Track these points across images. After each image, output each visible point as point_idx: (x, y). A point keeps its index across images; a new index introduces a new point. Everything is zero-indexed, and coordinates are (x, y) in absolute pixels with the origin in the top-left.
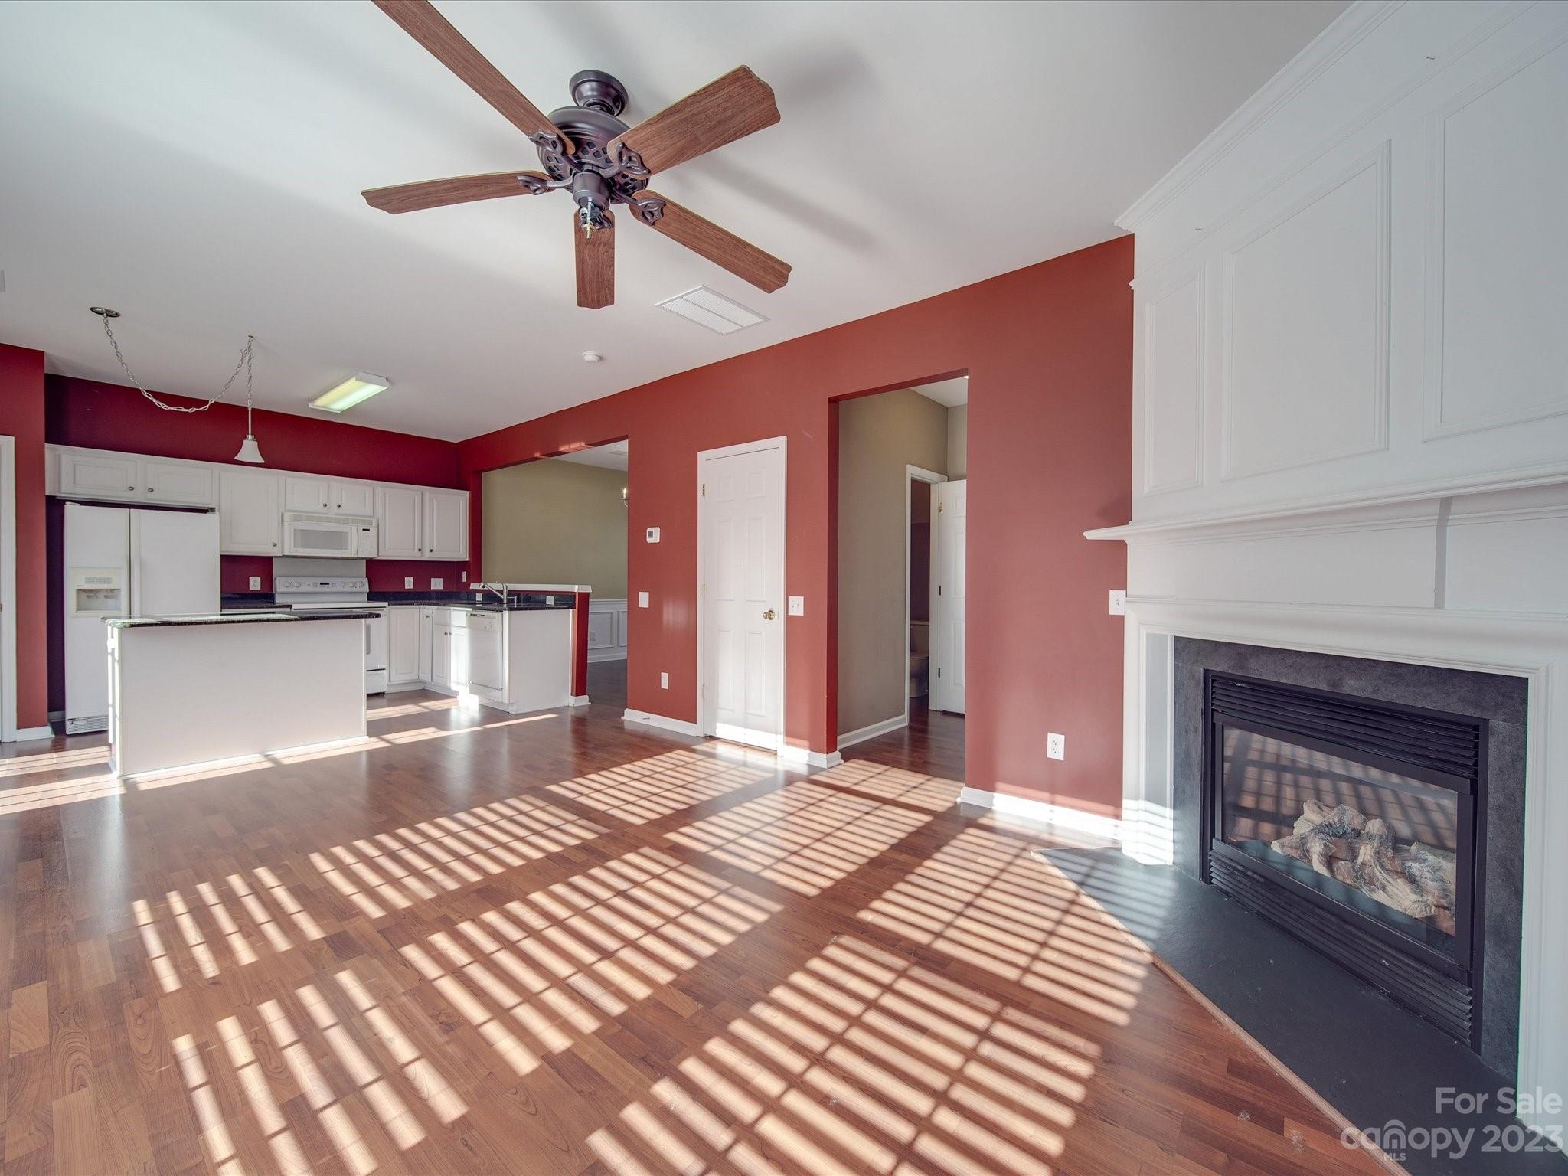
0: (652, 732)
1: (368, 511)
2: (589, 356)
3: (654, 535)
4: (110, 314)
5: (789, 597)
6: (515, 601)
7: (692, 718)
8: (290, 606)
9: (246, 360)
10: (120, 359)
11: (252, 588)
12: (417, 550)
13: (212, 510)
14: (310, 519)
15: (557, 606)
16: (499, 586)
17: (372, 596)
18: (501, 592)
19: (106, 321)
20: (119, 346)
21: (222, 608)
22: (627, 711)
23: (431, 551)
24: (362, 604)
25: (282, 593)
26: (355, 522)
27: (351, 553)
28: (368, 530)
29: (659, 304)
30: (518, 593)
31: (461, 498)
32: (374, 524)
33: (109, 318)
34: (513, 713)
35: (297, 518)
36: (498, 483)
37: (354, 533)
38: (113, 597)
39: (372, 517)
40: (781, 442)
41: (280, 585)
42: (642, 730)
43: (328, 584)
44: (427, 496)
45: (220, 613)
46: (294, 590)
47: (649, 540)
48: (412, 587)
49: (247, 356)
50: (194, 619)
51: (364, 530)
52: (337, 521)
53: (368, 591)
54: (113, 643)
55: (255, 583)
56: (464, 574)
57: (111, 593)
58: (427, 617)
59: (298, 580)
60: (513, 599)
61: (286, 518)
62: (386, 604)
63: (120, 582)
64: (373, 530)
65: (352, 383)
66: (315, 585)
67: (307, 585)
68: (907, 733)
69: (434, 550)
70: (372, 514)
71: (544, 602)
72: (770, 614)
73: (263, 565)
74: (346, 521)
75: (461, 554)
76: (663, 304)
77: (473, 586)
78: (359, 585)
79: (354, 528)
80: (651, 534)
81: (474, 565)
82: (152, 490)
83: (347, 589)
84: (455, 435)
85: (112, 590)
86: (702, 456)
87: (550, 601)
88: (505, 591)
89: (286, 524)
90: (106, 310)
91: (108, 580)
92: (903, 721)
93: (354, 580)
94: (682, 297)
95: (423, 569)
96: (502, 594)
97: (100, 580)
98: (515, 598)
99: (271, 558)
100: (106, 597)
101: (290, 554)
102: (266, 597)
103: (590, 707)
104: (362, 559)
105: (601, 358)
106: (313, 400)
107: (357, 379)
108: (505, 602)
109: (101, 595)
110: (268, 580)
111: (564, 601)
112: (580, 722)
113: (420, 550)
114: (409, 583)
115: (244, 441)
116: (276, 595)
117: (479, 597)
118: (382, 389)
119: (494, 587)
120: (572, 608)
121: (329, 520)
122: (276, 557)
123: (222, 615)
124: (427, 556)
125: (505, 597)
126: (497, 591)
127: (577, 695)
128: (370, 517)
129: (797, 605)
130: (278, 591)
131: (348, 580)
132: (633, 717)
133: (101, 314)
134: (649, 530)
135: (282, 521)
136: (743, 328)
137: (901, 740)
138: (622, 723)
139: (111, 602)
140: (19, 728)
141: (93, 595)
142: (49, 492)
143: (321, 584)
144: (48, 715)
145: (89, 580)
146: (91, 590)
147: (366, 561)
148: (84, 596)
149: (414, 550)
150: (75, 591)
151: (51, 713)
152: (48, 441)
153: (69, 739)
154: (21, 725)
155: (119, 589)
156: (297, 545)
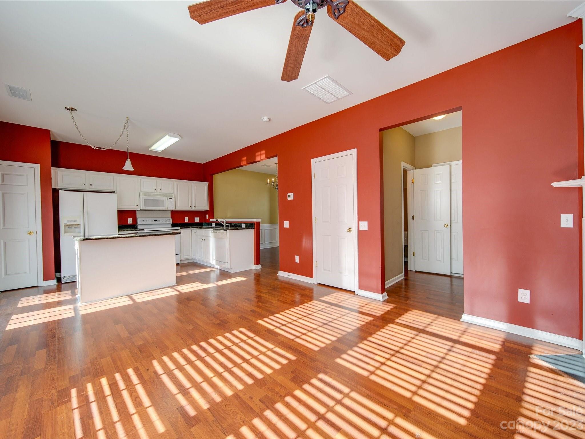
0: (291, 281)
1: (171, 191)
2: (265, 119)
3: (291, 196)
4: (73, 110)
5: (360, 222)
6: (229, 226)
7: (311, 275)
8: (144, 230)
9: (126, 127)
10: (77, 128)
11: (129, 223)
12: (190, 206)
13: (114, 192)
14: (150, 195)
15: (247, 228)
16: (222, 220)
17: (173, 225)
18: (223, 222)
19: (71, 113)
20: (76, 123)
21: (118, 231)
22: (280, 272)
23: (195, 207)
24: (169, 228)
25: (140, 225)
26: (167, 196)
27: (165, 208)
28: (172, 199)
29: (304, 88)
30: (230, 223)
31: (205, 186)
32: (174, 196)
33: (72, 112)
34: (232, 273)
35: (146, 195)
36: (219, 178)
37: (166, 200)
38: (78, 228)
39: (173, 193)
40: (354, 151)
41: (139, 221)
42: (288, 280)
43: (157, 221)
44: (193, 185)
45: (117, 234)
46: (145, 223)
47: (289, 199)
48: (188, 221)
49: (126, 126)
50: (108, 237)
51: (170, 199)
52: (160, 195)
53: (172, 223)
54: (77, 247)
55: (130, 221)
56: (207, 215)
57: (77, 226)
58: (195, 233)
59: (146, 219)
60: (228, 225)
61: (141, 195)
62: (179, 228)
63: (80, 222)
64: (173, 199)
65: (167, 137)
66: (152, 221)
67: (149, 221)
68: (404, 281)
69: (196, 206)
70: (172, 193)
71: (241, 226)
72: (350, 230)
73: (133, 214)
74: (163, 196)
75: (205, 207)
76: (306, 88)
77: (211, 220)
78: (168, 221)
79: (166, 198)
80: (289, 196)
81: (211, 212)
82: (92, 185)
83: (164, 222)
84: (202, 160)
85: (77, 225)
86: (313, 161)
87: (244, 226)
88: (225, 222)
89: (141, 197)
90: (71, 108)
91: (76, 221)
92: (402, 276)
93: (166, 219)
94: (315, 83)
95: (192, 214)
96: (224, 223)
97: (73, 221)
98: (229, 224)
99: (136, 211)
100: (75, 227)
101: (143, 209)
102: (134, 226)
103: (261, 269)
104: (169, 210)
105: (270, 120)
106: (150, 147)
107: (168, 136)
108: (225, 226)
109: (73, 227)
110: (135, 220)
111: (250, 225)
112: (258, 276)
113: (191, 206)
114: (187, 220)
115: (126, 162)
116: (138, 225)
117: (214, 225)
118: (178, 139)
119: (220, 220)
120: (253, 228)
121: (157, 195)
122: (138, 210)
123: (118, 234)
124: (193, 209)
125: (225, 224)
126: (222, 222)
127: (256, 265)
128: (172, 194)
129: (364, 226)
130: (139, 223)
131: (164, 219)
132: (282, 275)
133: (70, 110)
134: (288, 194)
135: (140, 196)
136: (339, 99)
137: (402, 284)
138: (278, 277)
139: (77, 230)
140: (44, 280)
141: (70, 227)
142: (53, 187)
143: (154, 221)
144: (55, 275)
145: (69, 221)
146: (70, 225)
147: (171, 211)
148: (67, 227)
149: (189, 206)
150: (64, 225)
151: (56, 274)
152: (53, 166)
153: (63, 285)
154: (45, 279)
155: (80, 225)
156: (145, 205)
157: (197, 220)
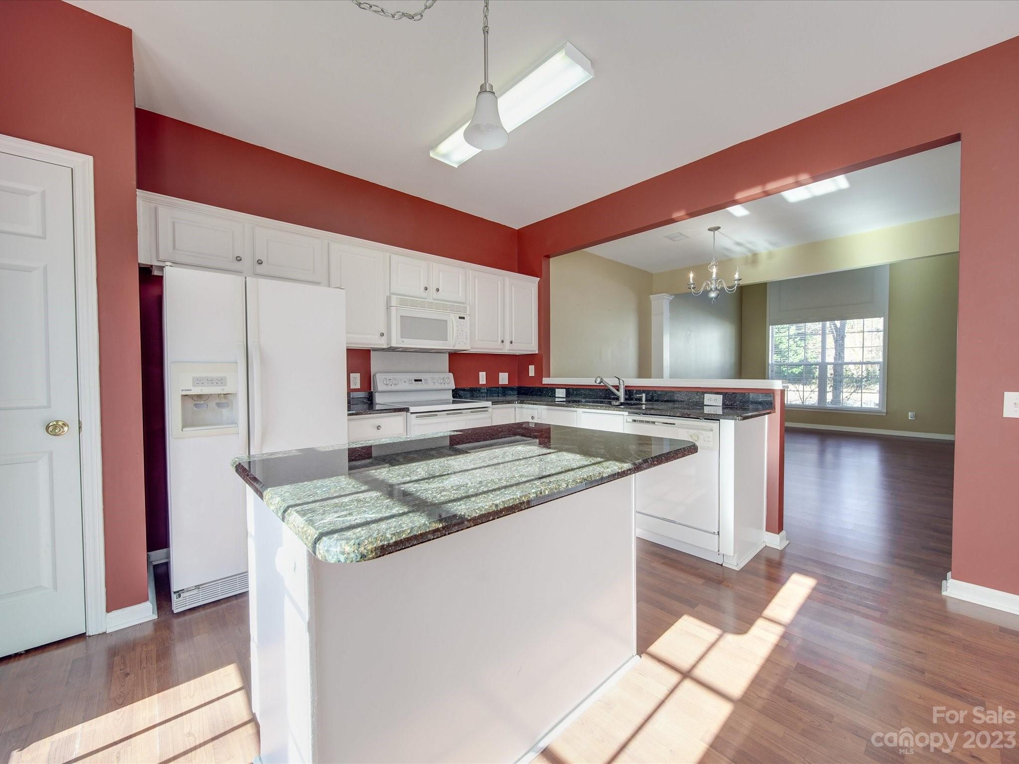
1: (462, 296)
6: (643, 399)
11: (352, 386)
14: (413, 304)
18: (618, 388)
23: (511, 343)
25: (381, 392)
26: (453, 309)
27: (449, 344)
28: (464, 318)
30: (643, 390)
31: (531, 284)
32: (467, 312)
34: (735, 569)
35: (403, 303)
37: (452, 321)
38: (227, 405)
41: (380, 383)
43: (420, 380)
46: (393, 388)
48: (484, 383)
51: (460, 318)
52: (437, 307)
53: (453, 388)
55: (356, 381)
56: (531, 368)
57: (224, 399)
58: (532, 418)
59: (396, 375)
61: (393, 302)
63: (235, 385)
64: (467, 319)
66: (410, 382)
67: (403, 382)
70: (465, 301)
71: (702, 405)
73: (365, 359)
74: (444, 308)
75: (531, 346)
77: (548, 381)
78: (446, 381)
79: (452, 316)
82: (261, 263)
83: (436, 386)
85: (226, 395)
89: (393, 310)
91: (221, 381)
93: (442, 375)
96: (618, 390)
97: (211, 381)
98: (644, 395)
99: (370, 351)
100: (218, 405)
101: (396, 345)
106: (434, 145)
109: (212, 404)
110: (367, 379)
113: (501, 343)
114: (482, 378)
116: (376, 396)
117: (560, 393)
121: (428, 305)
122: (375, 350)
124: (506, 349)
125: (621, 394)
128: (464, 303)
130: (377, 391)
131: (435, 375)
132: (964, 593)
135: (389, 307)
139: (225, 412)
140: (109, 609)
141: (202, 402)
142: (144, 258)
143: (416, 380)
144: (148, 557)
145: (197, 381)
146: (200, 396)
147: (449, 354)
148: (190, 404)
149: (498, 341)
150: (180, 397)
151: (153, 553)
152: (141, 185)
153: (176, 622)
154: (113, 604)
155: (235, 394)
156: (403, 335)
157: (504, 379)
